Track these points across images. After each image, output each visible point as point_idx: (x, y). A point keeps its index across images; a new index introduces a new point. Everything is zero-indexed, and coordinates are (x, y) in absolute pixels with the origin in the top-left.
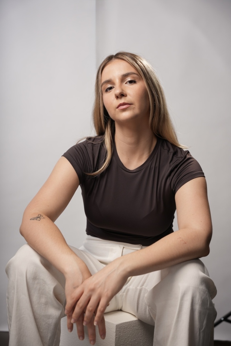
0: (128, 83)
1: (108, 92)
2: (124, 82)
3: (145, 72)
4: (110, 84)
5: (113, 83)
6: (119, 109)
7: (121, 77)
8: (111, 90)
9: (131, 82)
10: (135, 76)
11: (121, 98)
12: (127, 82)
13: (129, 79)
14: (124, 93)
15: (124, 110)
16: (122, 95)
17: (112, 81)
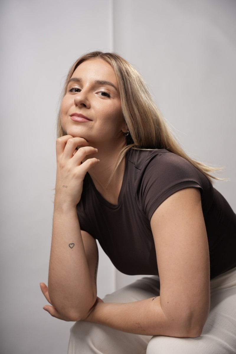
0: (100, 94)
1: (73, 93)
2: (95, 90)
3: (128, 90)
4: (78, 84)
5: (82, 86)
6: (71, 118)
7: (94, 82)
8: (76, 92)
9: (104, 94)
10: (112, 88)
11: (80, 108)
12: (100, 92)
13: (103, 89)
14: (87, 103)
15: (77, 123)
16: (83, 105)
17: (81, 81)
